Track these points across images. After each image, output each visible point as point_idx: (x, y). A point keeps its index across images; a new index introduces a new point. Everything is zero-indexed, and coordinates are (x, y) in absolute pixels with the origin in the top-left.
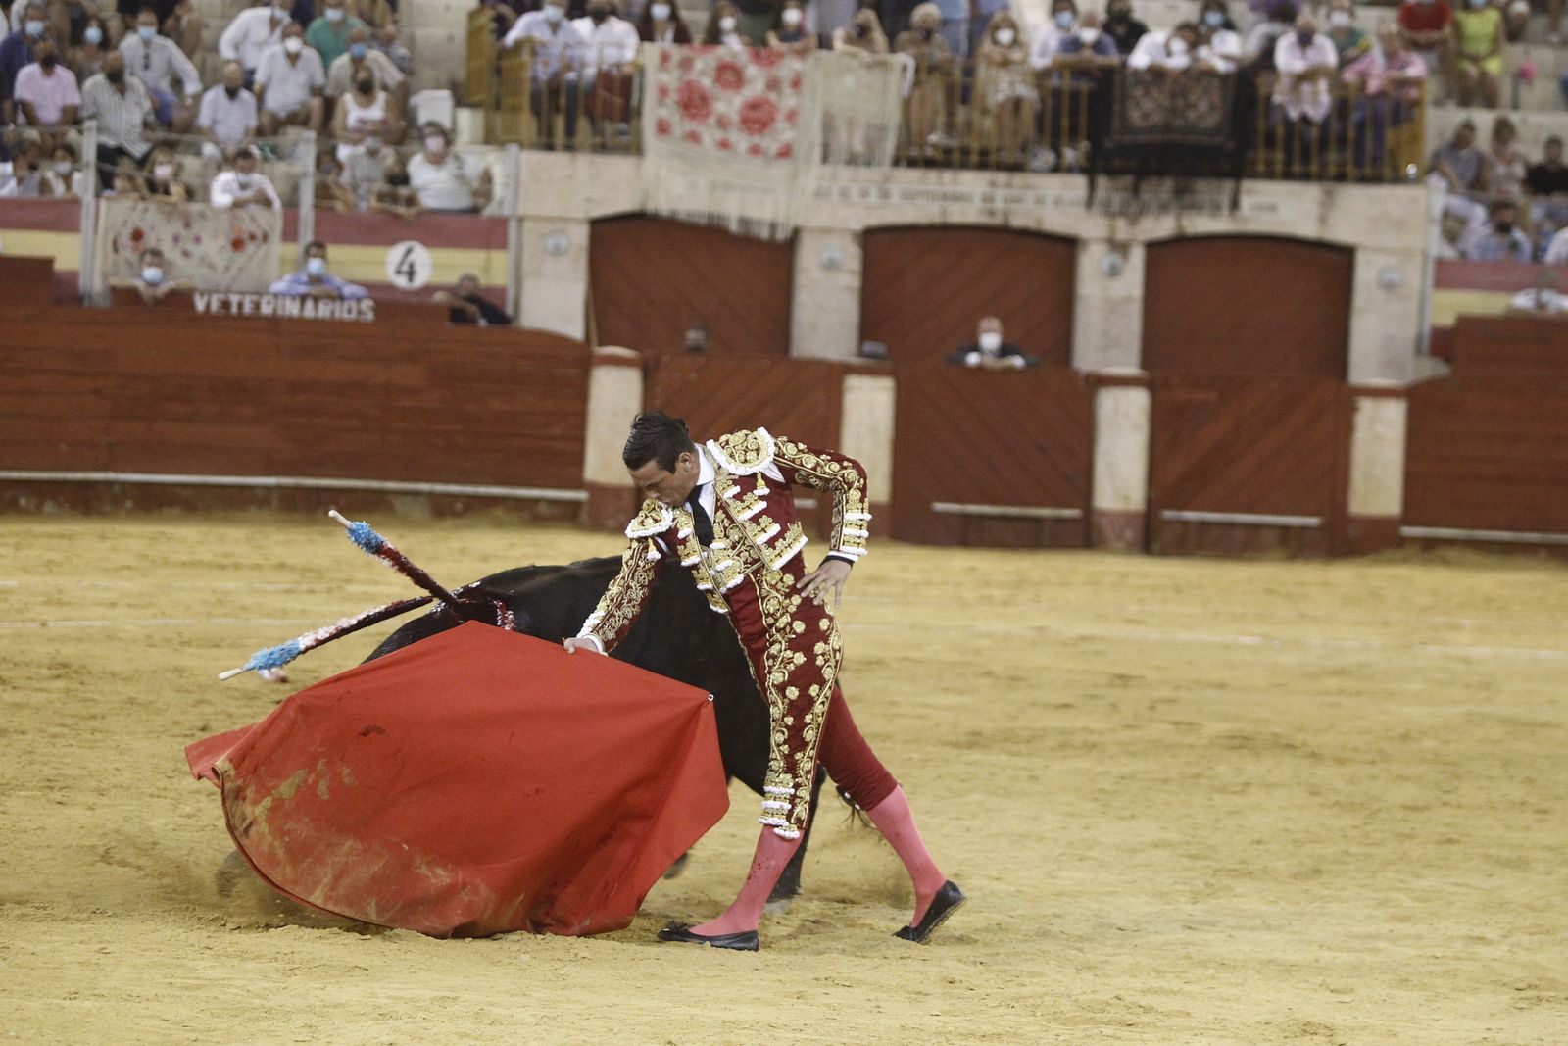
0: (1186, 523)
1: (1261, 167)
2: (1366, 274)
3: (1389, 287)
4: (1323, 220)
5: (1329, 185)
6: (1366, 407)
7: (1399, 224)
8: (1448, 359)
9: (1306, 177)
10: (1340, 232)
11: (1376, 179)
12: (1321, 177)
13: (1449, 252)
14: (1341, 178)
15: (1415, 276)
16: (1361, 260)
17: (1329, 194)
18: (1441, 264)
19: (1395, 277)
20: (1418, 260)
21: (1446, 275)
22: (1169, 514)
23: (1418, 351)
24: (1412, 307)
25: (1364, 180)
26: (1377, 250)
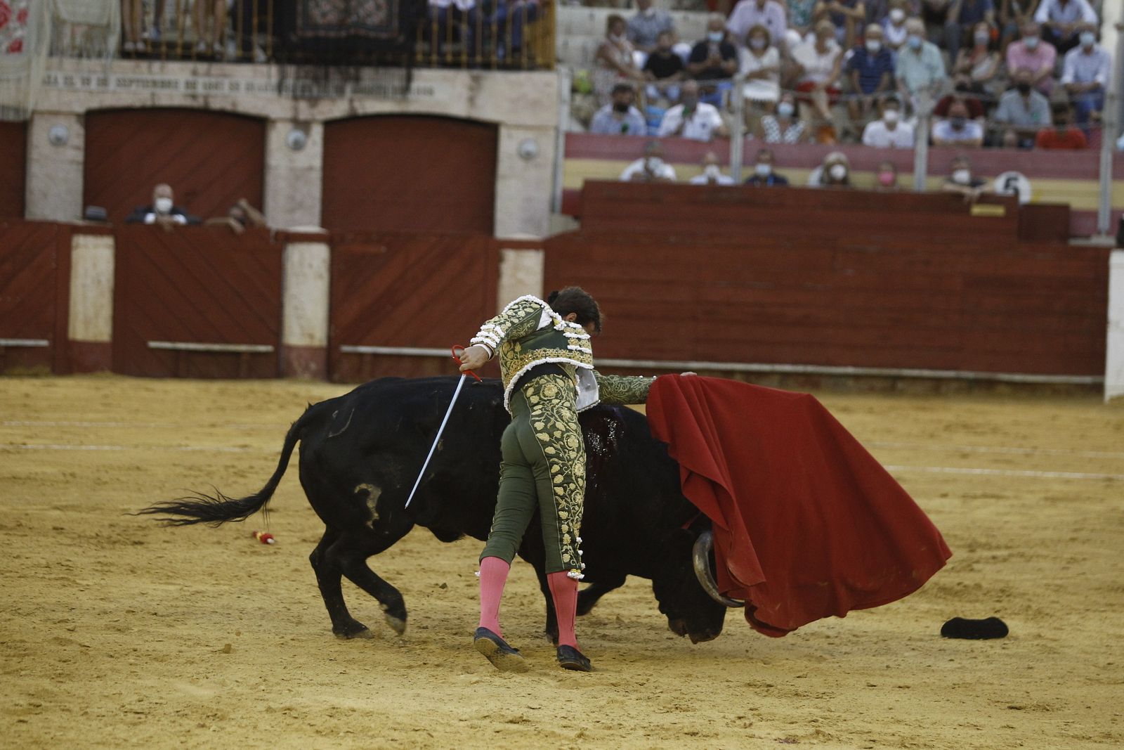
0: (361, 355)
1: (419, 57)
2: (508, 145)
3: (527, 157)
4: (471, 100)
5: (476, 72)
6: (510, 256)
7: (535, 104)
8: (576, 218)
9: (455, 65)
10: (486, 112)
11: (515, 67)
12: (470, 66)
13: (577, 128)
14: (487, 66)
15: (548, 147)
16: (503, 133)
17: (476, 79)
18: (569, 136)
19: (530, 147)
20: (552, 133)
21: (573, 147)
22: (346, 348)
23: (552, 210)
24: (548, 173)
25: (504, 67)
26: (518, 127)
